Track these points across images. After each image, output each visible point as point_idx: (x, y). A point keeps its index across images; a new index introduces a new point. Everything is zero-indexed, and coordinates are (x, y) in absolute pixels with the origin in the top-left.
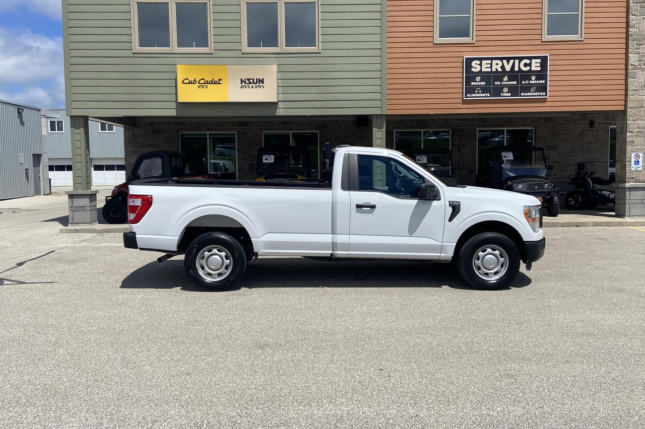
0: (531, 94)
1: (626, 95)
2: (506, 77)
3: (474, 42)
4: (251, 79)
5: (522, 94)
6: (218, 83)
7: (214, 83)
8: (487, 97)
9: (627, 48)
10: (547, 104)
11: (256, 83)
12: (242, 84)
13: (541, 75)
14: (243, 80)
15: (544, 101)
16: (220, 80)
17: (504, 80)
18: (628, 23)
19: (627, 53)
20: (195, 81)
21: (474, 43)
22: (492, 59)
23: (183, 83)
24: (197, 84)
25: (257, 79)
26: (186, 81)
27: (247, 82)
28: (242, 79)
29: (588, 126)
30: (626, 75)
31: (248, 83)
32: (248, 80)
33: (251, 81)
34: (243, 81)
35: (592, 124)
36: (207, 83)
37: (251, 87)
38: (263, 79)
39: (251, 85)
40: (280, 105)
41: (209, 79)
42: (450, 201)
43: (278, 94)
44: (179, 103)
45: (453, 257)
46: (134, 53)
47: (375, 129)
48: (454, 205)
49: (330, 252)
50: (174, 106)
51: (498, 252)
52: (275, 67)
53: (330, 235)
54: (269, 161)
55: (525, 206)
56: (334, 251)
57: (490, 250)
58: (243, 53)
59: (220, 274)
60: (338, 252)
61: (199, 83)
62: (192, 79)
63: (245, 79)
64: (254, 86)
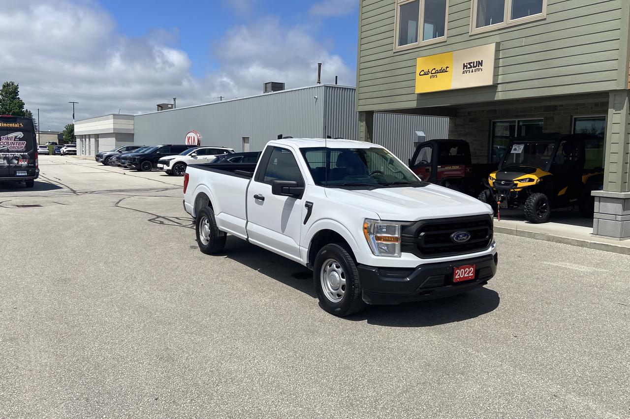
4: (472, 63)
6: (445, 71)
7: (442, 72)
11: (476, 67)
14: (465, 65)
16: (447, 67)
20: (428, 71)
23: (420, 75)
24: (430, 74)
25: (477, 62)
26: (422, 73)
27: (468, 67)
28: (464, 64)
32: (469, 64)
33: (472, 65)
36: (437, 73)
37: (471, 71)
38: (482, 61)
39: (471, 69)
40: (500, 88)
41: (438, 68)
42: (307, 202)
43: (496, 75)
44: (418, 94)
45: (307, 264)
46: (394, 53)
47: (611, 111)
48: (309, 206)
49: (246, 237)
50: (415, 97)
51: (340, 270)
52: (493, 46)
53: (246, 221)
54: (516, 152)
55: (366, 219)
56: (248, 237)
57: (335, 266)
58: (470, 36)
59: (207, 240)
60: (249, 239)
61: (431, 73)
62: (426, 70)
63: (467, 64)
64: (474, 70)
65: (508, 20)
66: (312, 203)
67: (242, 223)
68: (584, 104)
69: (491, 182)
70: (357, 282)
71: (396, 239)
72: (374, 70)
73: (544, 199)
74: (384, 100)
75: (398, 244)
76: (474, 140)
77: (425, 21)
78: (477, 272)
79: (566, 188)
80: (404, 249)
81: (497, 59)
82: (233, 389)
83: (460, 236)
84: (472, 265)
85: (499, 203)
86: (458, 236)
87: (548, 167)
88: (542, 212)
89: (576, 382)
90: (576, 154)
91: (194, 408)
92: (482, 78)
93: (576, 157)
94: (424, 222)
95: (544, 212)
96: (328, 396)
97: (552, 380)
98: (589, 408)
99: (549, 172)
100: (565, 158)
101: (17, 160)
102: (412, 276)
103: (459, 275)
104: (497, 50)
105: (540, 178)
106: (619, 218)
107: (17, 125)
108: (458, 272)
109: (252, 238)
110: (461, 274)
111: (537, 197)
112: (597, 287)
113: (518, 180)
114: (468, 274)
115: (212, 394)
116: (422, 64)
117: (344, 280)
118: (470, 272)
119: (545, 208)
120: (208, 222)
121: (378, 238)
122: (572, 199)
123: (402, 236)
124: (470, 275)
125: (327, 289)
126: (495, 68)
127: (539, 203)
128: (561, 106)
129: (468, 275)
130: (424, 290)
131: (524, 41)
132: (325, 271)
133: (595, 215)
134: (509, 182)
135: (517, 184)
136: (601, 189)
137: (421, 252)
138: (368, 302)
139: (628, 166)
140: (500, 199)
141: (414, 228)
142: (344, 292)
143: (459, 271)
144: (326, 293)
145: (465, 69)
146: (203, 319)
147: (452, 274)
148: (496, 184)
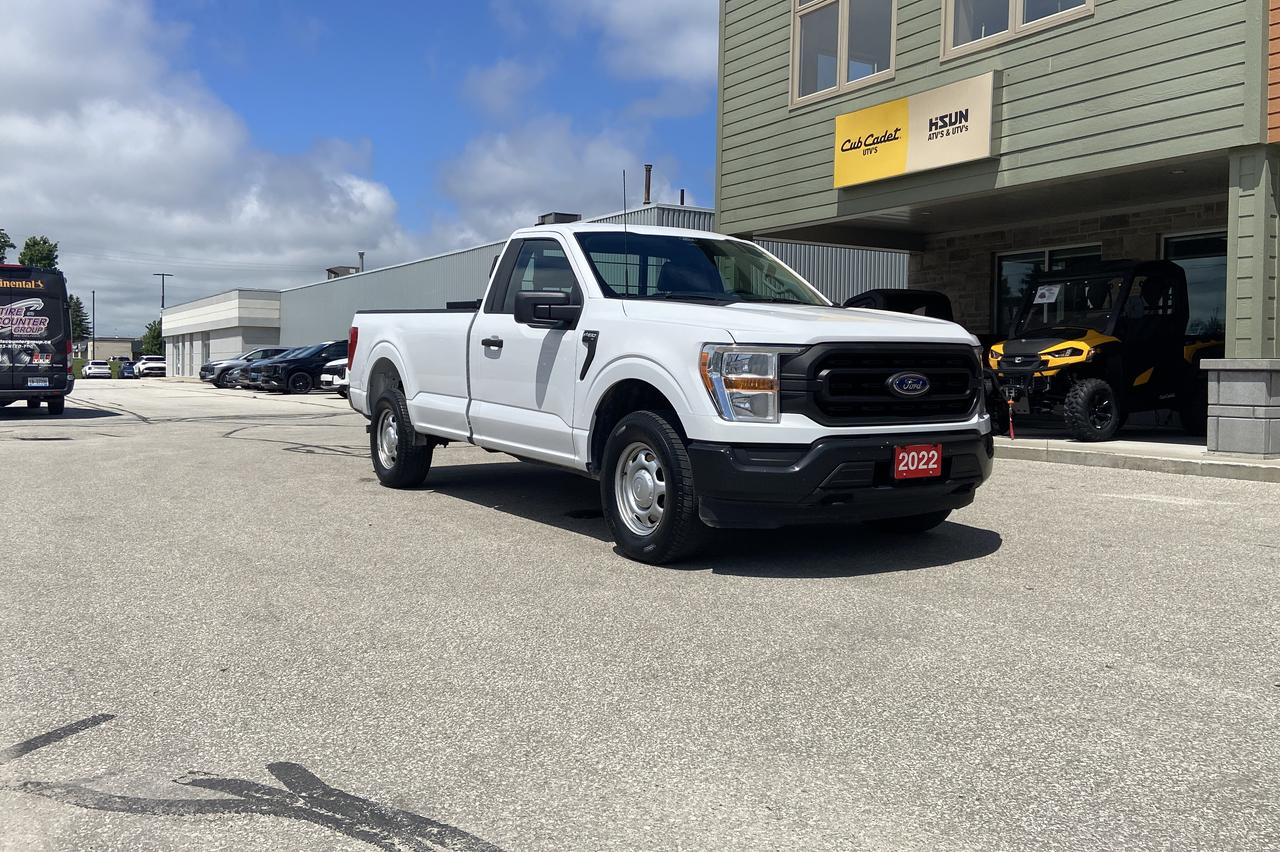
4: (946, 116)
7: (888, 140)
11: (955, 123)
12: (931, 130)
14: (934, 121)
16: (897, 130)
20: (859, 141)
23: (843, 150)
24: (863, 147)
25: (956, 113)
26: (848, 146)
27: (939, 125)
28: (931, 120)
32: (942, 118)
33: (947, 120)
34: (934, 124)
36: (878, 143)
37: (945, 133)
38: (967, 111)
39: (945, 129)
40: (1005, 162)
41: (879, 133)
42: (586, 332)
43: (996, 138)
44: (840, 189)
45: (588, 464)
46: (790, 111)
47: (1234, 192)
48: (591, 340)
49: (468, 434)
50: (834, 196)
51: (654, 465)
52: (988, 79)
53: (467, 400)
54: (1044, 301)
55: (706, 344)
56: (472, 434)
57: (643, 457)
58: (942, 63)
59: (393, 459)
60: (474, 436)
61: (866, 145)
62: (854, 140)
63: (936, 119)
64: (951, 131)
65: (1017, 25)
66: (597, 333)
67: (457, 405)
68: (1183, 209)
69: (993, 362)
70: (688, 482)
71: (769, 385)
72: (751, 149)
73: (1105, 390)
74: (772, 209)
75: (772, 394)
76: (961, 297)
77: (851, 57)
78: (946, 463)
79: (1151, 370)
80: (787, 405)
81: (997, 105)
82: (398, 656)
83: (908, 384)
84: (936, 446)
85: (1011, 402)
86: (902, 383)
87: (1111, 327)
88: (1102, 419)
89: (1159, 649)
90: (1170, 303)
91: (303, 681)
92: (968, 145)
93: (1170, 307)
94: (829, 348)
95: (1106, 419)
96: (605, 665)
97: (1104, 646)
98: (1182, 684)
99: (1113, 335)
100: (1146, 312)
101: (28, 354)
102: (804, 463)
103: (907, 465)
104: (997, 88)
105: (1095, 348)
106: (1261, 412)
107: (31, 285)
108: (904, 457)
109: (480, 434)
110: (910, 462)
111: (1090, 385)
112: (1212, 524)
113: (1049, 354)
114: (927, 463)
115: (350, 663)
116: (846, 128)
117: (663, 484)
118: (929, 460)
119: (1107, 409)
120: (393, 421)
121: (730, 384)
122: (1163, 395)
123: (781, 378)
124: (931, 466)
125: (629, 509)
126: (994, 123)
127: (1094, 399)
128: (1136, 215)
129: (925, 467)
130: (832, 492)
131: (1051, 65)
132: (624, 474)
133: (1211, 410)
134: (1032, 359)
135: (1047, 362)
136: (1221, 355)
137: (821, 412)
138: (712, 522)
139: (1275, 305)
140: (1013, 395)
141: (807, 359)
142: (661, 510)
143: (906, 456)
144: (626, 517)
145: (934, 131)
146: (359, 567)
147: (890, 462)
148: (1004, 365)
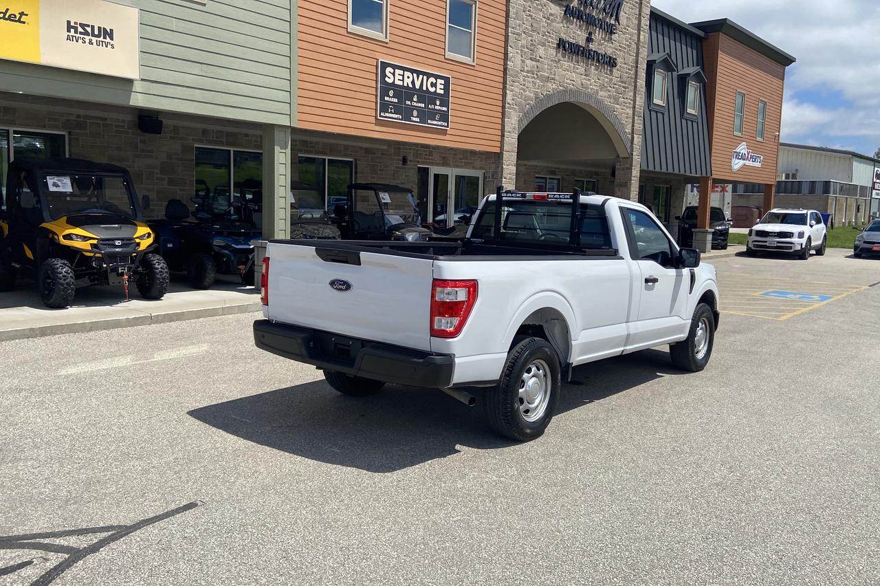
0: (436, 123)
1: (503, 136)
2: (416, 96)
3: (387, 41)
4: (88, 26)
5: (429, 121)
6: (17, 19)
7: (9, 19)
8: (400, 119)
9: (505, 83)
10: (447, 137)
11: (99, 36)
12: (69, 31)
13: (444, 100)
14: (72, 24)
15: (444, 133)
16: (22, 14)
17: (414, 100)
18: (506, 54)
19: (504, 88)
21: (387, 43)
22: (404, 69)
25: (99, 28)
27: (78, 30)
28: (69, 22)
29: (401, 162)
30: (503, 114)
31: (81, 33)
32: (82, 25)
34: (73, 27)
35: (405, 161)
37: (87, 41)
38: (111, 30)
39: (87, 38)
40: (138, 86)
47: (277, 149)
54: (61, 190)
63: (75, 23)
64: (94, 42)
85: (125, 277)
113: (138, 237)
135: (140, 244)
145: (73, 34)
148: (102, 246)
